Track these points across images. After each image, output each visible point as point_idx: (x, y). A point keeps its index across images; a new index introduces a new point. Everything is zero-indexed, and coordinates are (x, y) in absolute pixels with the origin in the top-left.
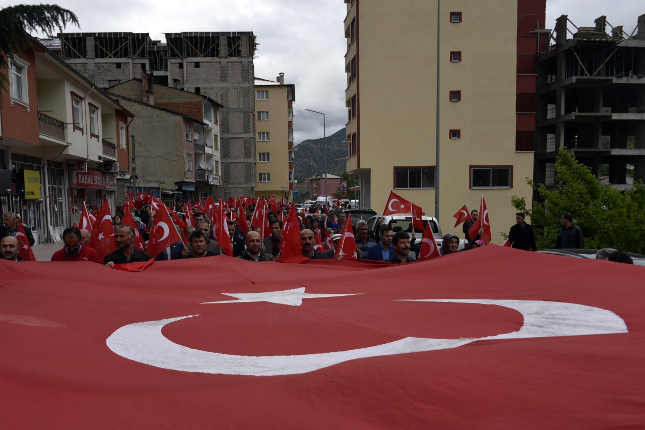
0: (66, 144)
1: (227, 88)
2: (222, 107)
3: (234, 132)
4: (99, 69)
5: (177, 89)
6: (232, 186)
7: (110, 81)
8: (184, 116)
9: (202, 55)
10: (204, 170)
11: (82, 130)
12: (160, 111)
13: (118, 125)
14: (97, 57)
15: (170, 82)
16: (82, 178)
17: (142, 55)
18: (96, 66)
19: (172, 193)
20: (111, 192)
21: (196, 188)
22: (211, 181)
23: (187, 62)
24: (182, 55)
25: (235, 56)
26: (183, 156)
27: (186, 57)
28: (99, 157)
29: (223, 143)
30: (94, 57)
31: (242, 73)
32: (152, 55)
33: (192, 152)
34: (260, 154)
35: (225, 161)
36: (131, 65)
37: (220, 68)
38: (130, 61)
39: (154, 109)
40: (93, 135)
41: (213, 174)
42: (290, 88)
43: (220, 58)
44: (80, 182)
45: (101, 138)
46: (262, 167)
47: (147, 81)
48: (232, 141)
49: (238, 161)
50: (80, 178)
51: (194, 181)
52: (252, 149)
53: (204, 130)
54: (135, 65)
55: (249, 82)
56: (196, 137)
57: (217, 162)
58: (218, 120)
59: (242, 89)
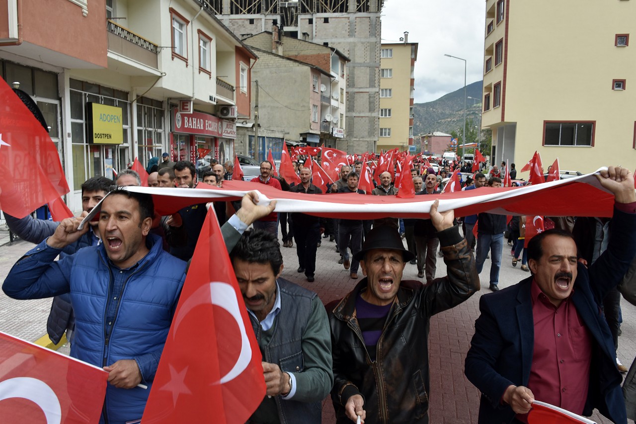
0: (159, 74)
1: (354, 43)
2: (349, 60)
3: (359, 87)
4: (234, 25)
5: (305, 41)
6: (355, 139)
7: (243, 35)
8: (312, 66)
9: (331, 11)
10: (329, 123)
11: (186, 60)
12: (288, 61)
13: (238, 65)
14: (232, 13)
15: (300, 36)
16: (188, 121)
17: (274, 11)
18: (231, 22)
19: (297, 144)
20: (229, 141)
21: (321, 141)
22: (336, 134)
23: (317, 18)
24: (312, 11)
25: (364, 12)
26: (309, 107)
27: (316, 13)
28: (211, 98)
29: (348, 97)
30: (229, 13)
31: (370, 29)
32: (284, 11)
33: (319, 104)
34: (382, 110)
35: (349, 114)
36: (263, 20)
37: (349, 24)
38: (262, 17)
39: (282, 59)
40: (201, 69)
41: (337, 127)
42: (414, 47)
43: (349, 13)
44: (186, 126)
45: (214, 75)
46: (384, 123)
47: (277, 34)
48: (357, 96)
49: (362, 115)
50: (186, 121)
51: (319, 133)
52: (376, 103)
53: (331, 82)
54: (267, 21)
55: (376, 37)
56: (323, 88)
57: (342, 115)
58: (345, 73)
59: (368, 44)
